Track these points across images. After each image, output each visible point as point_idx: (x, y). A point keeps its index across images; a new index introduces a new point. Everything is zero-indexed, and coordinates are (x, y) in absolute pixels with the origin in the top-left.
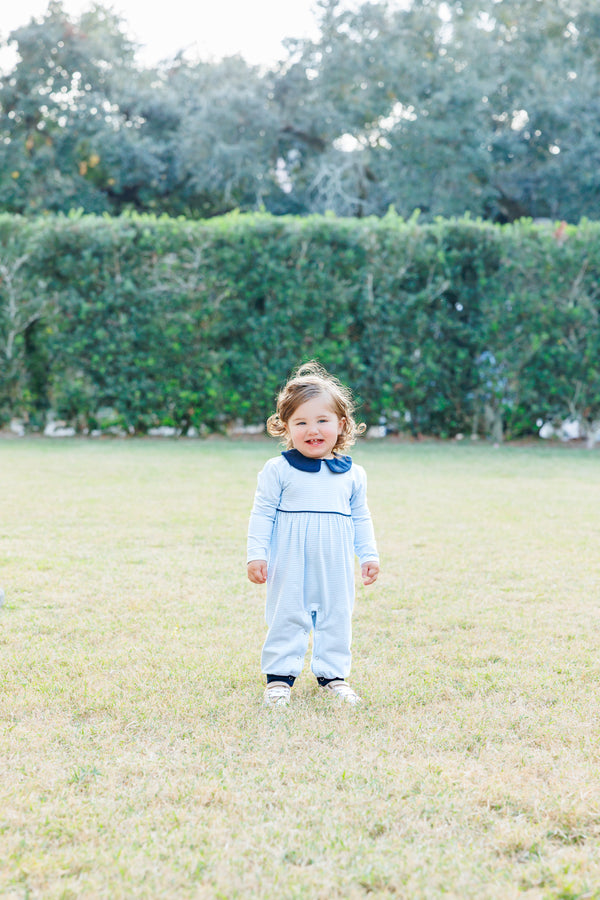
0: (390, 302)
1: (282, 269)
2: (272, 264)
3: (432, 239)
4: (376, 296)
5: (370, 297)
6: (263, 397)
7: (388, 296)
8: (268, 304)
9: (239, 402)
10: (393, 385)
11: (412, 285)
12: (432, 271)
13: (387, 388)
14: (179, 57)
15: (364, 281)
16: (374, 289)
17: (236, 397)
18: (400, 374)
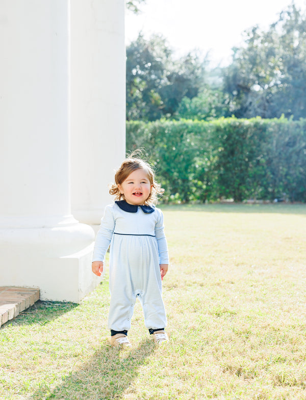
0: (283, 151)
1: (241, 139)
2: (237, 138)
3: (298, 126)
4: (277, 149)
5: (274, 149)
6: (234, 188)
7: (282, 149)
8: (236, 152)
9: (225, 190)
10: (283, 182)
11: (291, 144)
12: (298, 138)
13: (281, 184)
14: (189, 56)
15: (272, 143)
16: (276, 146)
17: (224, 188)
18: (286, 178)
